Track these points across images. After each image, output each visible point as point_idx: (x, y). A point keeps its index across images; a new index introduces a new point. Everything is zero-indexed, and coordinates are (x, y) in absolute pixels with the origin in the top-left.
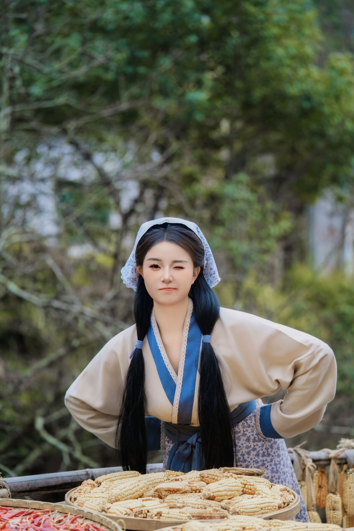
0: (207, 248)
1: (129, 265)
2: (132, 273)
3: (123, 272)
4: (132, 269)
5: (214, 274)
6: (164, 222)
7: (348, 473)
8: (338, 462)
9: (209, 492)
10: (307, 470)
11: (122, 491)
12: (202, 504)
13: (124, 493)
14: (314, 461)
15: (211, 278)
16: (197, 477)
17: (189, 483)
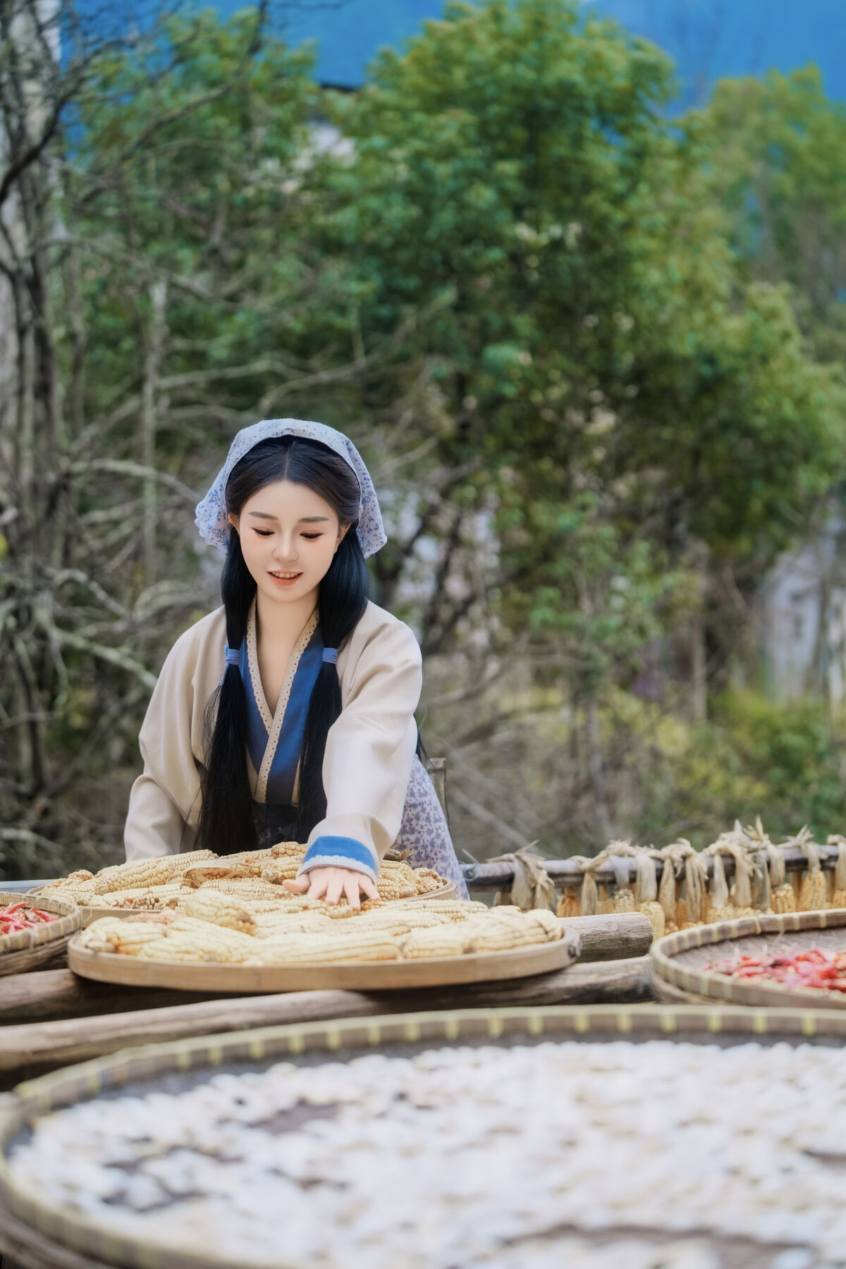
0: (365, 479)
1: (212, 501)
2: (219, 520)
3: (199, 513)
4: (219, 513)
5: (376, 529)
6: (286, 433)
7: (617, 897)
8: (598, 878)
9: (275, 871)
10: (538, 889)
11: (122, 875)
12: (261, 890)
13: (126, 878)
14: (551, 875)
15: (370, 537)
16: (267, 855)
17: (247, 861)
